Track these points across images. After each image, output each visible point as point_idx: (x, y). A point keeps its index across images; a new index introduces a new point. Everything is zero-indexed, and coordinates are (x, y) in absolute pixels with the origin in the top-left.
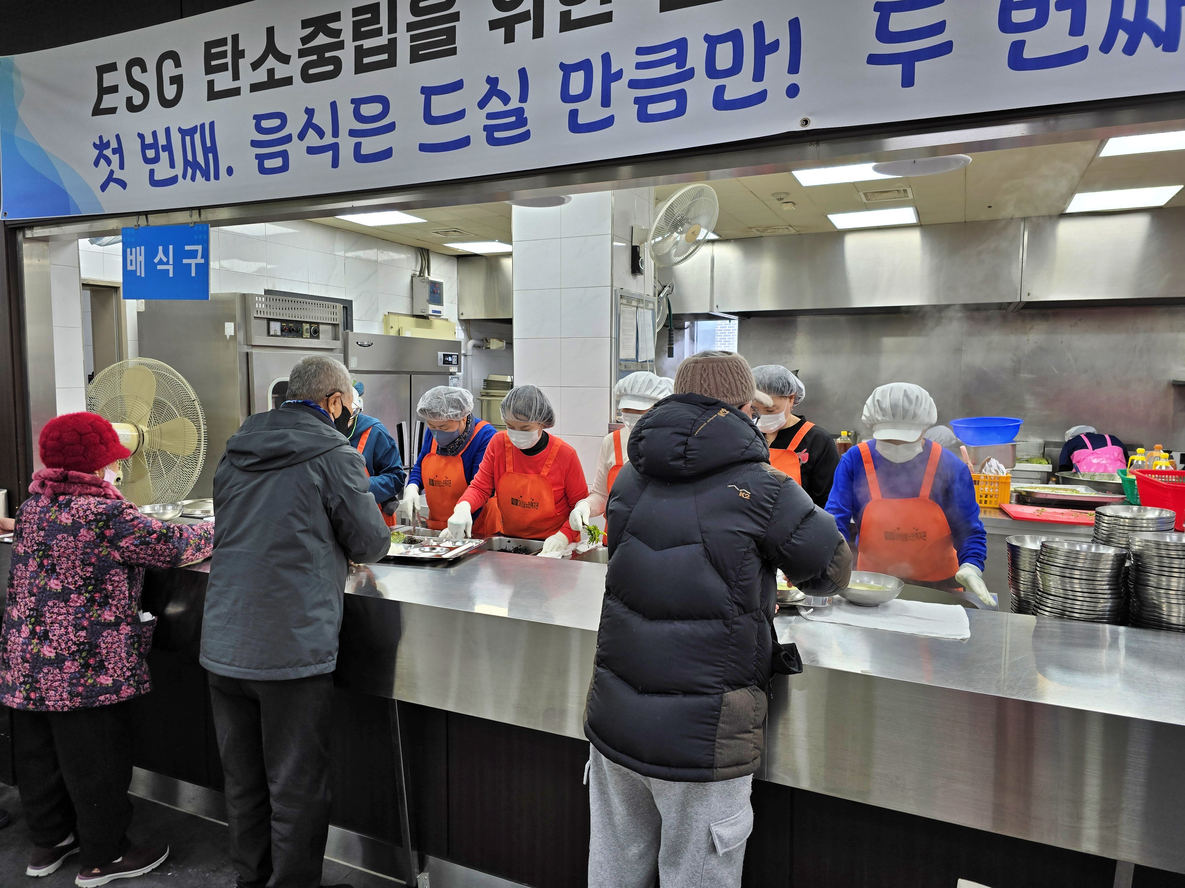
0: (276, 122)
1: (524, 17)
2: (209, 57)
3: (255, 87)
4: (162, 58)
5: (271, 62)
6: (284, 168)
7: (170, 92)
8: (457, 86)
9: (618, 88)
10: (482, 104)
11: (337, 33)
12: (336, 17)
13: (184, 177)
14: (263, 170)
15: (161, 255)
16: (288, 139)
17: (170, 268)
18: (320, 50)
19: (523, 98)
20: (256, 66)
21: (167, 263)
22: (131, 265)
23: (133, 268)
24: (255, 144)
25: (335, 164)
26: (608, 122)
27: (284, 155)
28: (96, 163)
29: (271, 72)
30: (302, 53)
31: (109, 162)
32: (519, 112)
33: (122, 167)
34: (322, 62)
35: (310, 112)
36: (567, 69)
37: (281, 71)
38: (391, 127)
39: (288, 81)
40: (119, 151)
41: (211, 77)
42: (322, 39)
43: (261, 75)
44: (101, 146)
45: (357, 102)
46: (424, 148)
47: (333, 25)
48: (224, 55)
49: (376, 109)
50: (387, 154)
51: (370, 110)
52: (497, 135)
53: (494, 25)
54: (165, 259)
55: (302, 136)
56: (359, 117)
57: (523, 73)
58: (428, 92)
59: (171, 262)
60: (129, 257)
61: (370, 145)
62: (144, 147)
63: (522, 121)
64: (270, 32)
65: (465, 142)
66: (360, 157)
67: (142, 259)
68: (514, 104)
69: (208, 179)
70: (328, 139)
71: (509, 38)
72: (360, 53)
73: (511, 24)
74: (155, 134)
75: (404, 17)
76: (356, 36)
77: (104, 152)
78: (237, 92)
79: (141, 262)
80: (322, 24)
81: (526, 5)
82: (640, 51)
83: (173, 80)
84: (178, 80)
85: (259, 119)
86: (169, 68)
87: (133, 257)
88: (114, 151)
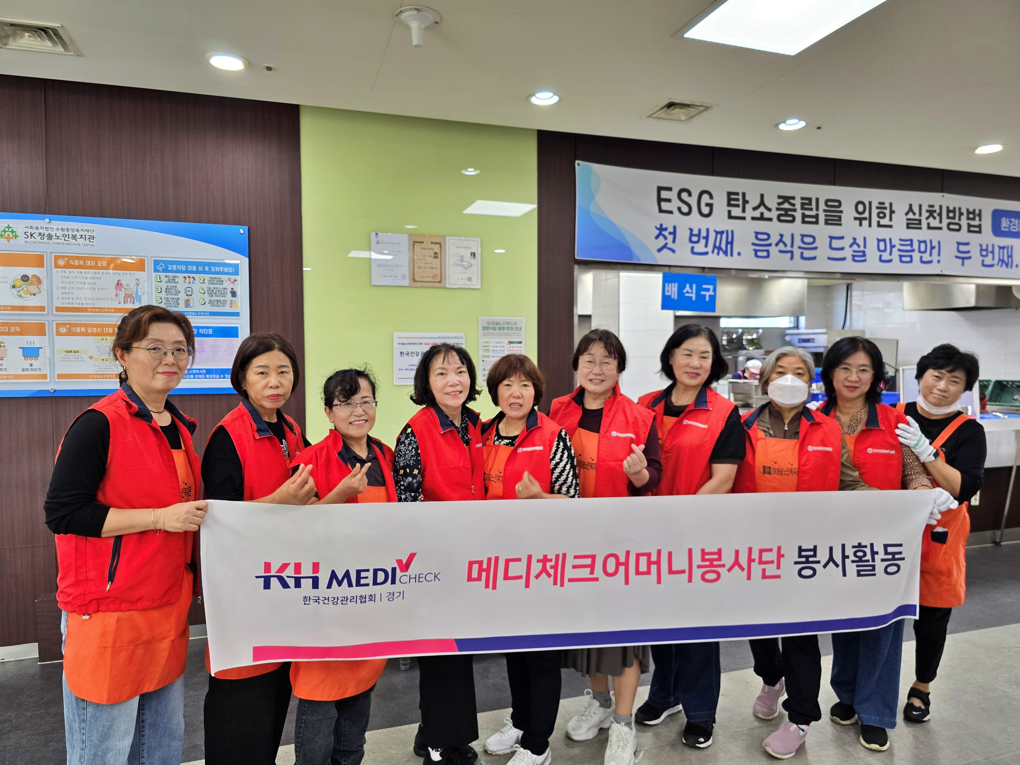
0: (765, 237)
1: (865, 219)
2: (729, 199)
3: (754, 218)
4: (702, 193)
5: (762, 209)
6: (768, 256)
7: (706, 210)
8: (842, 238)
9: (895, 250)
10: (851, 246)
11: (793, 205)
12: (793, 198)
13: (713, 252)
14: (756, 256)
15: (688, 288)
16: (770, 245)
17: (693, 296)
18: (786, 210)
19: (865, 247)
20: (755, 209)
21: (692, 293)
22: (668, 292)
23: (669, 294)
24: (754, 244)
25: (792, 258)
26: (890, 261)
27: (768, 251)
28: (657, 237)
29: (762, 214)
30: (778, 209)
31: (665, 238)
32: (864, 252)
33: (674, 241)
34: (786, 215)
35: (782, 236)
36: (879, 240)
37: (767, 214)
38: (816, 248)
39: (770, 220)
40: (674, 233)
41: (730, 208)
42: (786, 206)
43: (757, 214)
44: (661, 229)
46: (830, 258)
47: (792, 201)
48: (738, 200)
49: (810, 240)
50: (814, 258)
52: (856, 258)
53: (856, 219)
54: (690, 291)
55: (777, 244)
56: (803, 242)
57: (865, 239)
58: (831, 238)
59: (694, 292)
60: (667, 288)
61: (807, 254)
62: (691, 235)
63: (864, 255)
64: (762, 196)
65: (844, 259)
66: (803, 258)
67: (676, 289)
68: (862, 248)
69: (726, 255)
70: (789, 248)
71: (861, 225)
72: (804, 216)
73: (861, 220)
74: (700, 230)
75: (822, 206)
76: (803, 208)
77: (664, 233)
78: (744, 218)
79: (674, 292)
80: (787, 199)
81: (866, 215)
82: (901, 240)
83: (707, 205)
84: (710, 206)
85: (757, 233)
86: (705, 199)
87: (670, 288)
88: (670, 233)
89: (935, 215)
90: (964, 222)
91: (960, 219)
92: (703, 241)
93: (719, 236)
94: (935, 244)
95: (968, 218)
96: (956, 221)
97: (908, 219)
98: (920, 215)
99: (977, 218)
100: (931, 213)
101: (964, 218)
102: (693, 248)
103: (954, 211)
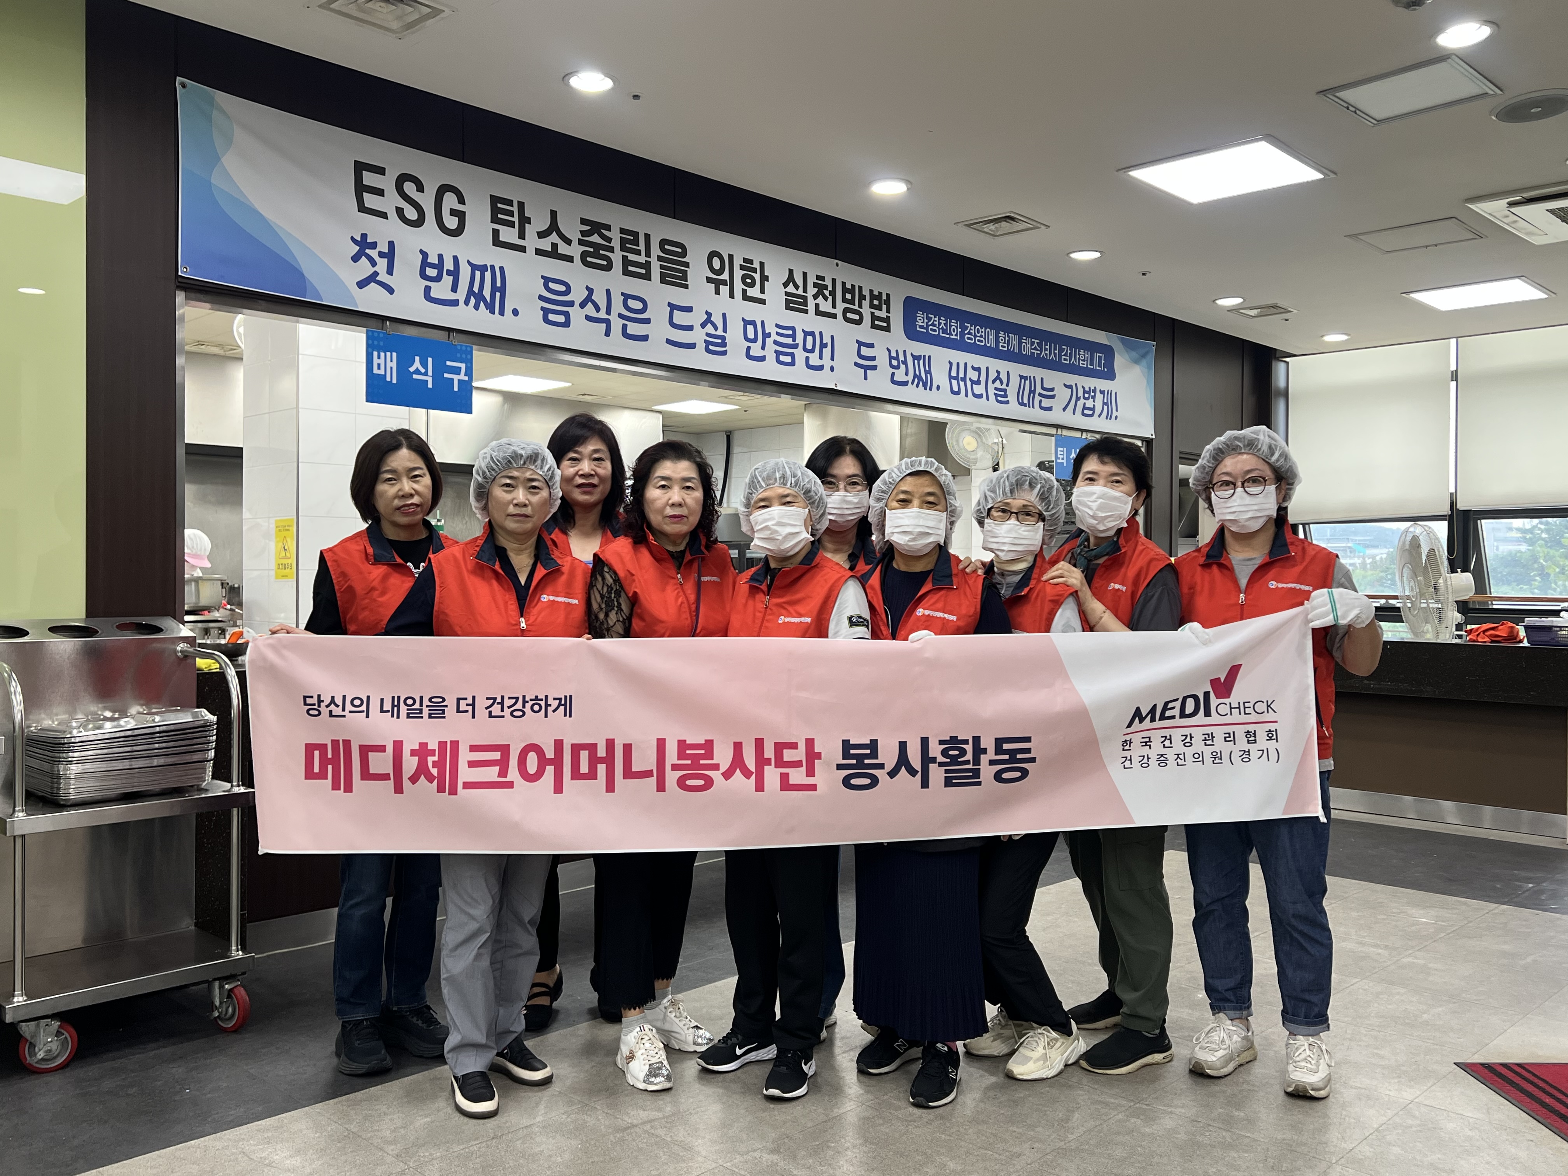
0: (563, 288)
1: (724, 283)
2: (495, 211)
3: (539, 252)
4: (444, 189)
5: (554, 238)
6: (566, 324)
7: (452, 223)
8: (689, 309)
9: (769, 341)
10: (703, 325)
11: (609, 240)
12: (608, 228)
13: (467, 303)
14: (546, 320)
15: (417, 364)
16: (571, 304)
17: (430, 380)
18: (597, 247)
19: (725, 329)
20: (542, 235)
21: (426, 374)
22: (379, 368)
23: (382, 372)
24: (541, 298)
25: (607, 333)
26: (762, 359)
27: (567, 315)
28: (355, 258)
29: (555, 246)
30: (581, 243)
31: (373, 263)
32: (723, 338)
33: (390, 271)
34: (596, 255)
35: (590, 291)
36: (746, 323)
37: (563, 249)
38: (647, 321)
39: (570, 259)
40: (390, 255)
41: (496, 226)
42: (595, 238)
43: (545, 244)
44: (364, 244)
45: (626, 297)
46: (669, 341)
47: (605, 232)
48: (510, 213)
49: (638, 305)
50: (645, 338)
51: (636, 305)
52: (711, 347)
53: (709, 280)
54: (423, 371)
55: (583, 305)
56: (626, 306)
57: (724, 315)
58: (673, 307)
59: (430, 373)
60: (376, 361)
61: (634, 329)
62: (425, 264)
63: (724, 344)
64: (554, 214)
65: (692, 346)
66: (626, 335)
67: (394, 364)
68: (720, 332)
69: (492, 312)
70: (602, 315)
71: (717, 292)
72: (626, 262)
73: (718, 284)
74: (440, 257)
75: (655, 251)
76: (623, 249)
77: (367, 251)
78: (523, 249)
79: (391, 368)
80: (596, 227)
81: (725, 276)
82: (777, 326)
83: (453, 213)
84: (461, 216)
85: (547, 280)
86: (450, 201)
87: (382, 361)
88: (381, 255)
89: (827, 293)
90: (866, 311)
91: (860, 306)
92: (448, 280)
93: (478, 274)
94: (827, 340)
95: (872, 306)
96: (856, 307)
97: (787, 294)
98: (805, 291)
99: (884, 307)
100: (820, 289)
101: (866, 303)
102: (428, 289)
103: (852, 291)
